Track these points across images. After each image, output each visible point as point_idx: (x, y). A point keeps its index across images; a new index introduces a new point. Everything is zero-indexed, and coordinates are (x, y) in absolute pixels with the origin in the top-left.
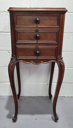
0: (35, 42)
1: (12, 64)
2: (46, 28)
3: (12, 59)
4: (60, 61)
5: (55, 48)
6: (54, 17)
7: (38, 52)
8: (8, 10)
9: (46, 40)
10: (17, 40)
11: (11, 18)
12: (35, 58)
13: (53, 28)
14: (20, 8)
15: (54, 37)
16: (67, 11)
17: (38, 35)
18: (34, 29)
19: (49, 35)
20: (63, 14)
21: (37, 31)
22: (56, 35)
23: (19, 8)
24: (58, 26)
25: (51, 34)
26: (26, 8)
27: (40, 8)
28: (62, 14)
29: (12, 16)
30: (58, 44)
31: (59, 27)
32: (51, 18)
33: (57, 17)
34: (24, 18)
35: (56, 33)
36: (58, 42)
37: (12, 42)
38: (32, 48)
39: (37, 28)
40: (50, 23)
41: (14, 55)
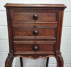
0: (33, 37)
1: (9, 59)
2: (44, 24)
3: (9, 54)
4: (59, 56)
5: (54, 43)
6: (52, 13)
7: (36, 48)
8: (5, 6)
9: (45, 36)
10: (14, 36)
11: (8, 14)
12: (33, 53)
15: (52, 33)
17: (36, 32)
18: (32, 25)
19: (47, 30)
21: (35, 27)
22: (54, 31)
23: (15, 4)
24: (57, 23)
25: (49, 30)
26: (24, 4)
27: (38, 5)
29: (9, 12)
32: (50, 15)
33: (55, 13)
34: (22, 14)
35: (54, 29)
37: (10, 37)
38: (30, 43)
39: (35, 24)
41: (12, 51)
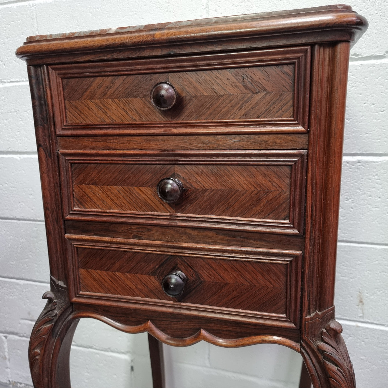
0: (162, 218)
1: (47, 325)
3: (49, 301)
4: (323, 345)
5: (284, 261)
7: (174, 279)
8: (20, 53)
12: (166, 306)
13: (265, 138)
14: (72, 37)
16: (361, 23)
17: (171, 185)
20: (333, 44)
21: (169, 159)
22: (287, 181)
23: (64, 38)
24: (300, 128)
25: (253, 176)
28: (321, 44)
30: (302, 236)
31: (308, 132)
35: (287, 170)
36: (301, 224)
40: (243, 111)
41: (60, 283)
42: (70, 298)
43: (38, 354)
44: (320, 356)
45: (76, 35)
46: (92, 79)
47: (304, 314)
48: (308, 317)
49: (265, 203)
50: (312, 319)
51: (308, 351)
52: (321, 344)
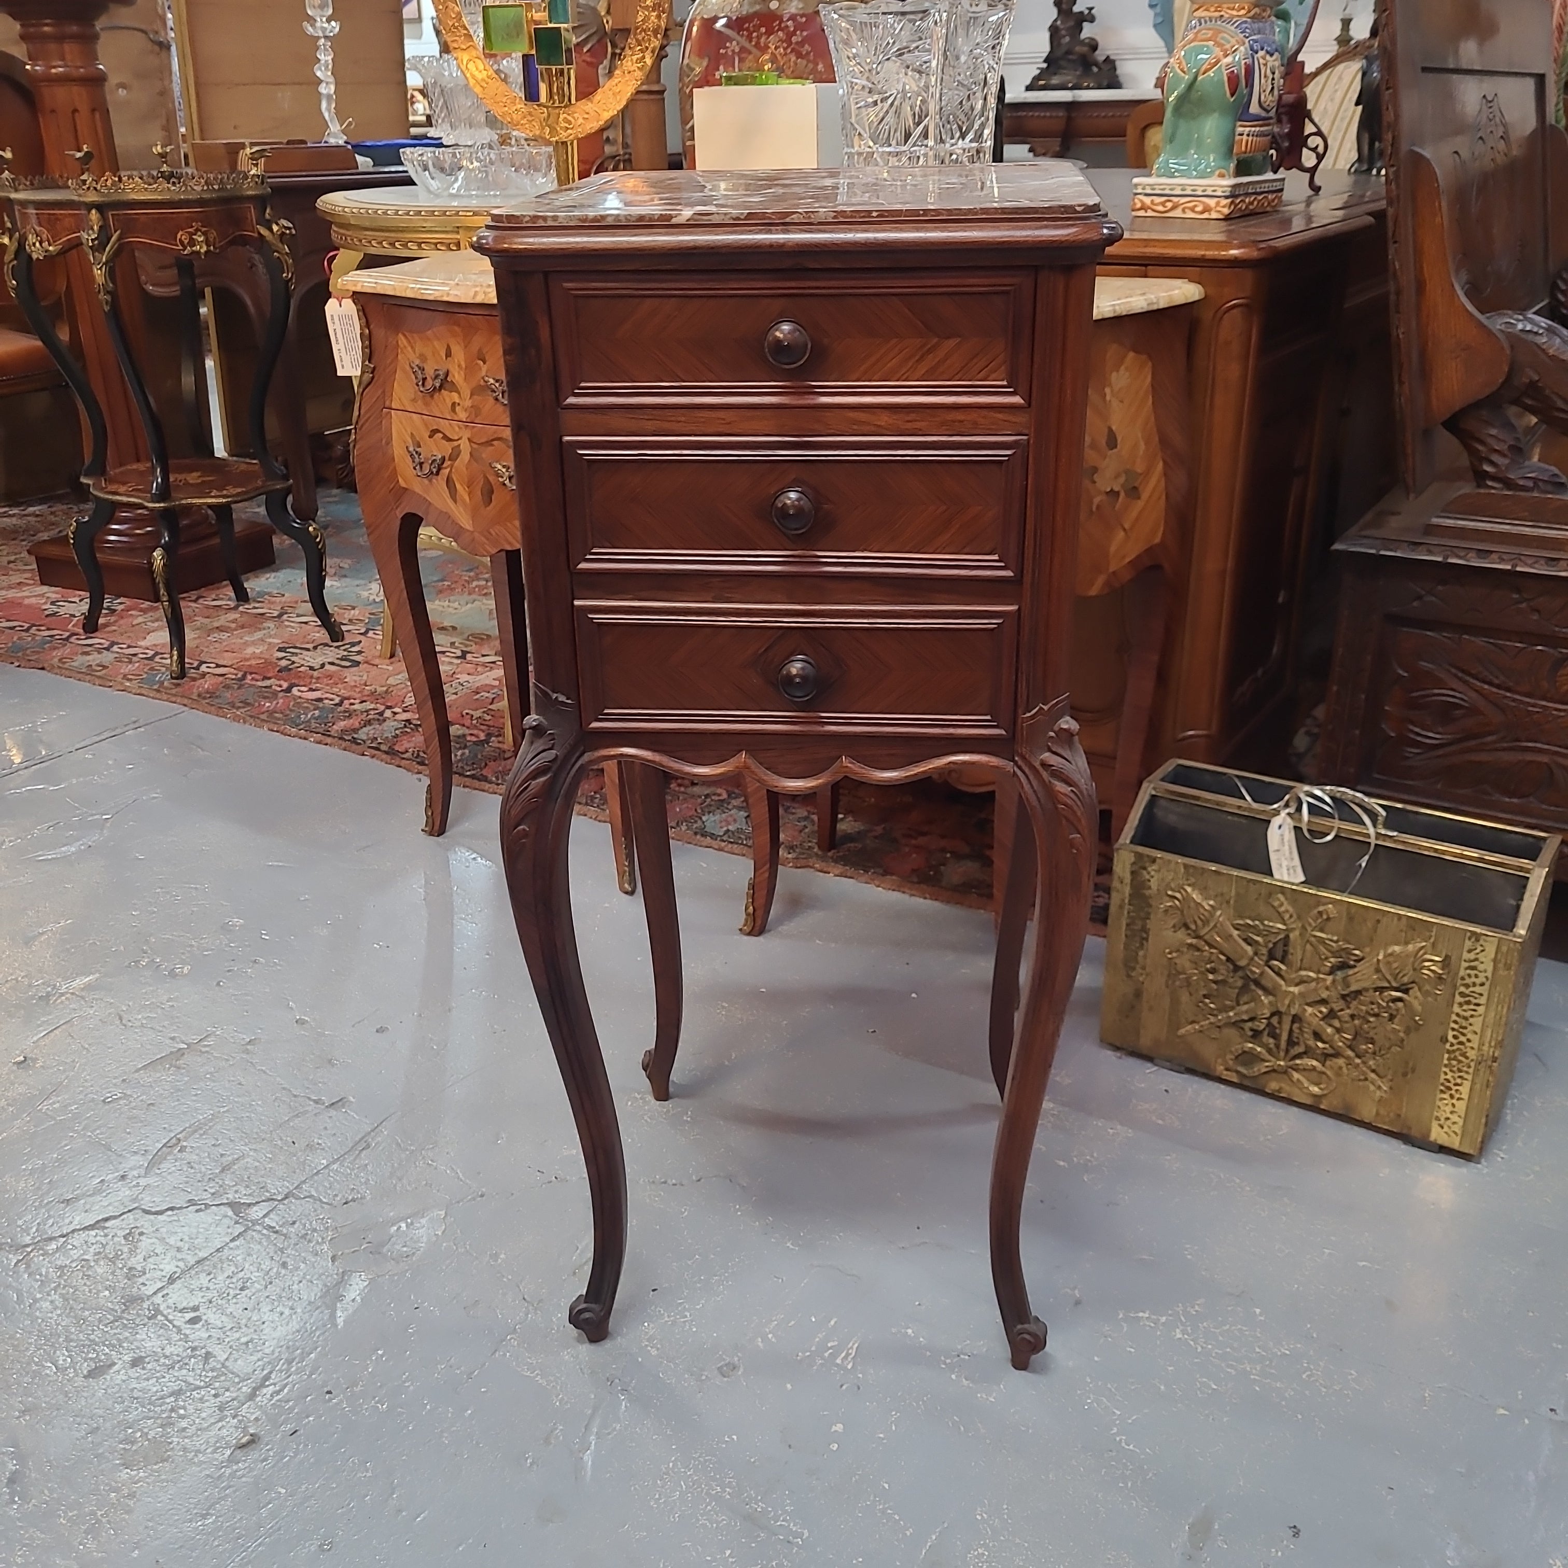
4: (1048, 757)
5: (991, 624)
9: (893, 542)
10: (576, 547)
12: (776, 721)
18: (757, 424)
19: (918, 484)
20: (1068, 269)
24: (1017, 401)
25: (938, 481)
28: (1050, 268)
30: (1017, 581)
31: (1029, 407)
32: (938, 317)
34: (653, 314)
35: (995, 470)
36: (1016, 561)
38: (742, 620)
40: (922, 368)
41: (562, 698)
42: (582, 724)
43: (525, 834)
44: (1045, 774)
45: (610, 221)
46: (637, 300)
47: (1020, 711)
48: (1028, 715)
49: (957, 526)
50: (1032, 717)
51: (1027, 770)
52: (1046, 756)
